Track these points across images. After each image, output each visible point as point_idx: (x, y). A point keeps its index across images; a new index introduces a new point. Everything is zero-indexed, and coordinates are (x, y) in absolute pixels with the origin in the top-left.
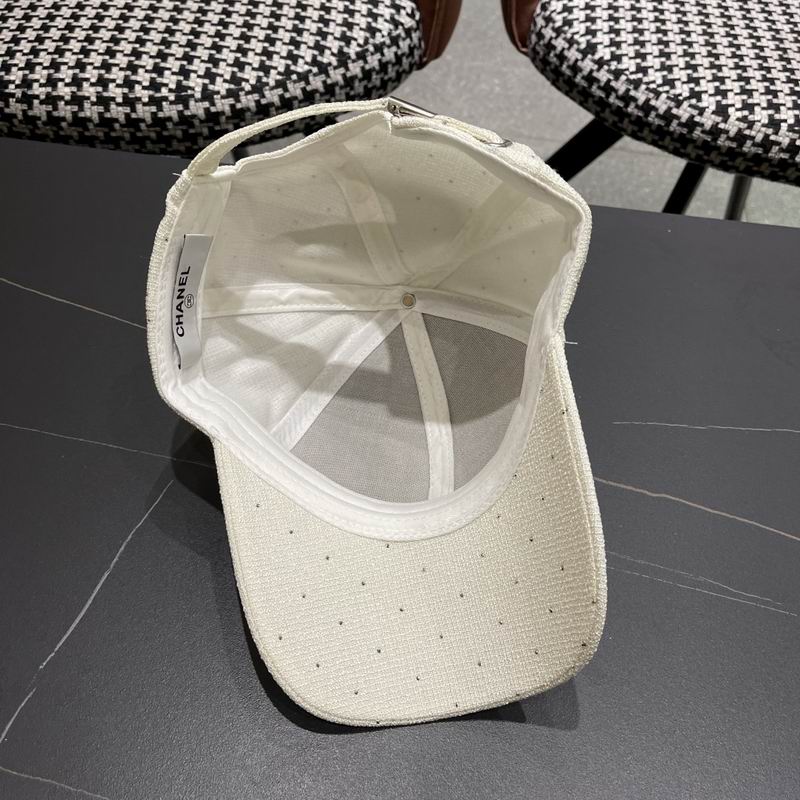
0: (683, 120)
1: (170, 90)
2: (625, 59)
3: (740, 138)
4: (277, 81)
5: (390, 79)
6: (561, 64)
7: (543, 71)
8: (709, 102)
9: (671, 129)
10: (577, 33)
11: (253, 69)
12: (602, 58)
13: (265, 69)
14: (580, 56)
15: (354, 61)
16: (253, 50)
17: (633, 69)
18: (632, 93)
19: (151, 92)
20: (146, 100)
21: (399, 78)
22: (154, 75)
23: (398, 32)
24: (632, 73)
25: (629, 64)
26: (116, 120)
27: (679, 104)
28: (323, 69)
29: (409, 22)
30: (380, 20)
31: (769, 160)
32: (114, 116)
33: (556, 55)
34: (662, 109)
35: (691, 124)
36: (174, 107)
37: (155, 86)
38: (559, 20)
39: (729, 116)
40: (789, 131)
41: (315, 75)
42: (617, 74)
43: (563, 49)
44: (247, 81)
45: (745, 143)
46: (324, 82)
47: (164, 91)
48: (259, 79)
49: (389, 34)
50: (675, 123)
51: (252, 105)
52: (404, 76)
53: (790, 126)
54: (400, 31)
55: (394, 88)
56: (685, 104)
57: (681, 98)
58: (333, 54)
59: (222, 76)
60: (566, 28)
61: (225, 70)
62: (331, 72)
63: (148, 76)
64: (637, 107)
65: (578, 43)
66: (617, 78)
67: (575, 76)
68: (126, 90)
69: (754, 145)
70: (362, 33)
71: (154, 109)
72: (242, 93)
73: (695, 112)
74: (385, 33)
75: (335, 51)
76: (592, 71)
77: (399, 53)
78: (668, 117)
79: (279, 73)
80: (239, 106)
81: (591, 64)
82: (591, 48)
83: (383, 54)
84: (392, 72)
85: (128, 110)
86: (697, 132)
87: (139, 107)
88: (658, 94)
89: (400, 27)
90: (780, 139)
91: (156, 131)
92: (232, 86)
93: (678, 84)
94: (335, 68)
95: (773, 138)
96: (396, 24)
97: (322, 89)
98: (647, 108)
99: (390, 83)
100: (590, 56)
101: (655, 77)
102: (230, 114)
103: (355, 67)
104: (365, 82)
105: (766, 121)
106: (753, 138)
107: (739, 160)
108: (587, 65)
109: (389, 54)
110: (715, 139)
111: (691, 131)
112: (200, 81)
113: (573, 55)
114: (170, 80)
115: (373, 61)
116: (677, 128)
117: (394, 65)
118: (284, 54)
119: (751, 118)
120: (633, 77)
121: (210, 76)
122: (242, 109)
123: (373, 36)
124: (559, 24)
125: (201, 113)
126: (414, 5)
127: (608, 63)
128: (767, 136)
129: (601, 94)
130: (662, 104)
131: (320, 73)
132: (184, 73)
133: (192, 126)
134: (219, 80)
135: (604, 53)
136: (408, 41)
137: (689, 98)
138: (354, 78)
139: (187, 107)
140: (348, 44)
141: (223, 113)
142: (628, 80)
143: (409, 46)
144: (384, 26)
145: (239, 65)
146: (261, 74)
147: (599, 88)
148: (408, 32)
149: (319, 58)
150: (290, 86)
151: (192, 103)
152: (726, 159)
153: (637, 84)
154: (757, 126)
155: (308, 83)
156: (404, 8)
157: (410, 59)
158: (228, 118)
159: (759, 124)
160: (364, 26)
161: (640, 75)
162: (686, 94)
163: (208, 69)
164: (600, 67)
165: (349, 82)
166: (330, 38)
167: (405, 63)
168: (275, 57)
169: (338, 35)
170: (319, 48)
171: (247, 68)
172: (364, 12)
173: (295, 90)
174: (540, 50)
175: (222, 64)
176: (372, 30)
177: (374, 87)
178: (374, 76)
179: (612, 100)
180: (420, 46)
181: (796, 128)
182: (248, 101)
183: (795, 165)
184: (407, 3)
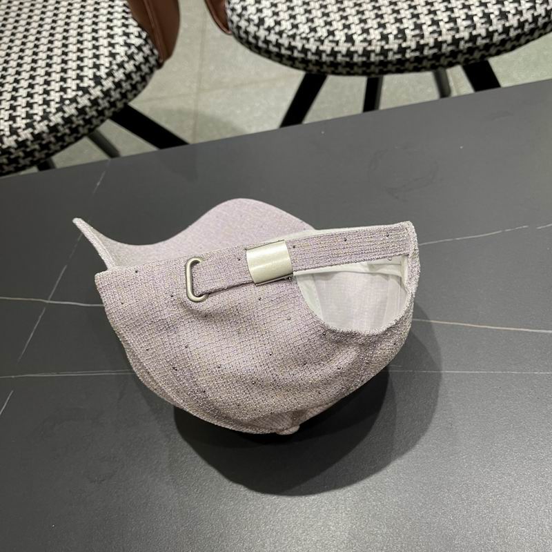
0: (328, 52)
2: (283, 23)
3: (366, 53)
4: (57, 109)
5: (137, 82)
6: (248, 36)
7: (242, 43)
8: (340, 36)
9: (324, 60)
10: (251, 14)
11: (40, 105)
12: (269, 27)
13: (46, 102)
14: (256, 29)
15: (106, 79)
16: (37, 93)
17: (290, 27)
18: (293, 44)
21: (144, 80)
23: (131, 51)
24: (290, 30)
25: (286, 25)
27: (322, 42)
28: (86, 91)
29: (138, 42)
30: (117, 46)
31: (390, 62)
33: (244, 32)
34: (314, 48)
35: (334, 53)
38: (239, 8)
39: (355, 41)
40: (395, 39)
41: (81, 96)
42: (280, 33)
43: (246, 27)
44: (36, 114)
45: (370, 56)
46: (89, 99)
48: (44, 110)
49: (126, 54)
50: (324, 55)
51: (45, 129)
52: (147, 77)
53: (395, 36)
54: (133, 49)
55: (144, 87)
56: (326, 42)
58: (90, 79)
59: (20, 116)
60: (244, 13)
61: (21, 112)
62: (92, 91)
64: (299, 52)
65: (253, 20)
66: (281, 37)
67: (258, 43)
69: (377, 55)
70: (107, 59)
72: (35, 124)
73: (334, 45)
74: (123, 54)
75: (91, 76)
76: (265, 37)
77: (137, 63)
78: (319, 53)
79: (57, 103)
80: (36, 132)
81: (264, 32)
82: (261, 21)
83: (124, 68)
84: (136, 78)
86: (339, 58)
88: (308, 39)
89: (133, 47)
90: (391, 46)
92: (28, 121)
93: (318, 29)
94: (94, 87)
95: (386, 47)
96: (128, 45)
97: (89, 104)
98: (305, 51)
99: (139, 85)
100: (261, 27)
101: (304, 28)
102: (33, 139)
103: (108, 83)
104: (119, 90)
105: (379, 37)
106: (373, 51)
107: (373, 68)
108: (262, 33)
109: (130, 67)
110: (352, 58)
111: (335, 58)
112: (7, 124)
113: (252, 29)
115: (119, 75)
116: (327, 58)
117: (136, 72)
118: (58, 89)
119: (369, 38)
120: (291, 33)
121: (13, 118)
122: (39, 133)
123: (115, 59)
124: (239, 11)
125: (13, 144)
126: (139, 29)
127: (273, 28)
128: (382, 47)
129: (275, 50)
130: (312, 46)
131: (84, 94)
133: (11, 153)
134: (18, 119)
135: (269, 22)
136: (141, 54)
137: (327, 37)
138: (109, 90)
140: (99, 69)
141: (27, 140)
142: (289, 36)
143: (144, 57)
144: (121, 50)
145: (30, 105)
146: (45, 107)
147: (274, 46)
148: (139, 48)
149: (81, 85)
150: (66, 109)
151: (5, 139)
152: (364, 69)
153: (293, 37)
154: (374, 42)
155: (78, 103)
156: (132, 33)
157: (148, 65)
159: (375, 40)
160: (107, 54)
161: (294, 31)
162: (325, 34)
163: (10, 114)
164: (270, 32)
165: (107, 93)
166: (86, 69)
167: (145, 68)
168: (52, 93)
169: (91, 65)
170: (80, 78)
171: (35, 106)
172: (106, 44)
173: (70, 110)
174: (235, 31)
175: (19, 108)
176: (113, 55)
177: (127, 91)
178: (124, 84)
179: (283, 51)
180: (153, 53)
181: (400, 36)
182: (41, 127)
183: (408, 60)
184: (134, 30)
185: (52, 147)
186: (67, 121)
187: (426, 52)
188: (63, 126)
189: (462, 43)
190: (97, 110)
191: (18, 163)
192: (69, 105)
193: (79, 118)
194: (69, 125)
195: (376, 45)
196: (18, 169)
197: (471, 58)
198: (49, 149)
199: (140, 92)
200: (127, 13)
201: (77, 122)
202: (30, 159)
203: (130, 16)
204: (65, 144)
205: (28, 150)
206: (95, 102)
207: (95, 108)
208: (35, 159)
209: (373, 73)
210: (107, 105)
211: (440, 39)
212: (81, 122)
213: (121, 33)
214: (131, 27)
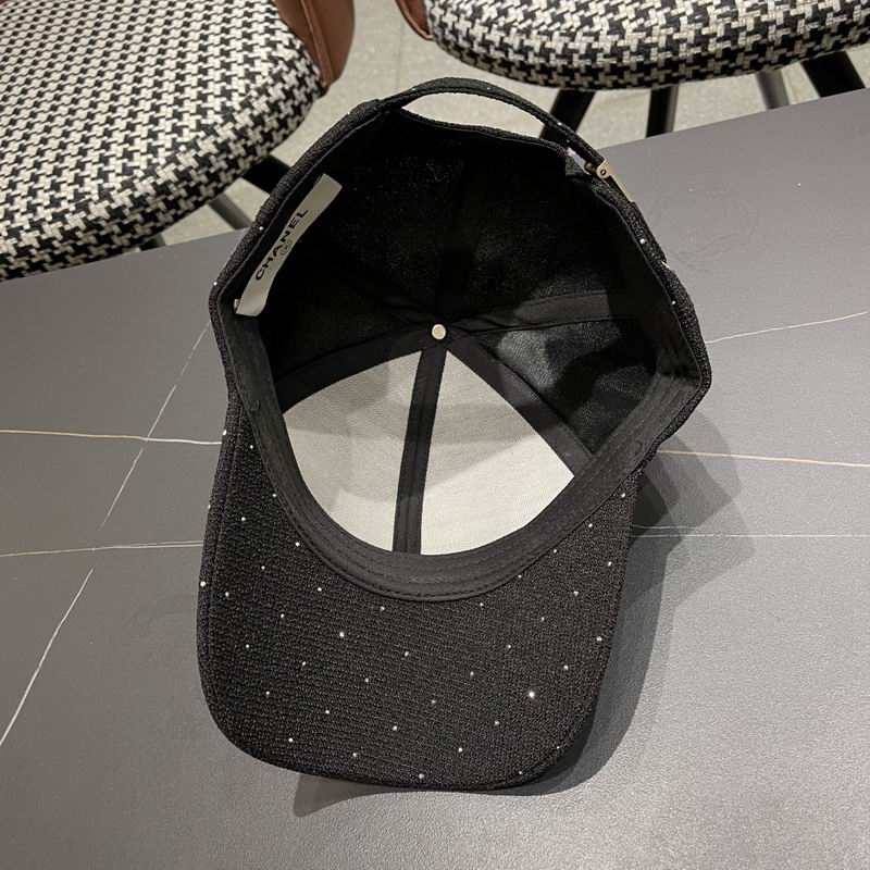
0: (583, 52)
1: (70, 202)
2: (511, 11)
3: (644, 49)
4: (167, 158)
5: (288, 116)
6: (457, 38)
7: (448, 51)
8: (601, 24)
9: (575, 65)
11: (142, 154)
12: (489, 18)
13: (152, 150)
14: (469, 24)
15: (239, 112)
16: (139, 136)
17: (521, 18)
18: (526, 43)
19: (53, 210)
20: (50, 218)
21: (297, 110)
22: (52, 193)
23: (278, 68)
24: (520, 23)
25: (516, 15)
26: (31, 246)
27: (573, 37)
28: (210, 130)
29: (288, 54)
30: (257, 62)
31: (683, 61)
32: (28, 243)
33: (451, 32)
34: (559, 48)
35: (591, 53)
36: (77, 216)
37: (55, 202)
39: (625, 31)
40: (689, 23)
41: (203, 139)
42: (507, 29)
43: (454, 23)
44: (138, 167)
45: (650, 52)
46: (215, 143)
47: (64, 204)
48: (149, 161)
49: (270, 73)
50: (575, 56)
51: (150, 189)
52: (303, 107)
53: (689, 18)
54: (282, 65)
55: (299, 124)
56: (579, 34)
57: (573, 30)
58: (217, 113)
59: (114, 171)
61: (115, 165)
62: (219, 131)
63: (47, 195)
64: (535, 55)
65: (464, 12)
66: (508, 34)
67: (472, 46)
68: (31, 216)
69: (660, 51)
70: (242, 82)
71: (60, 224)
72: (135, 181)
73: (591, 39)
74: (265, 74)
75: (218, 109)
76: (484, 35)
77: (287, 87)
78: (567, 54)
79: (167, 150)
80: (137, 194)
81: (482, 28)
82: (478, 12)
83: (268, 95)
84: (286, 109)
85: (37, 233)
86: (600, 60)
87: (46, 227)
88: (550, 34)
89: (281, 62)
90: (684, 35)
91: (69, 244)
93: (567, 16)
94: (222, 125)
95: (676, 37)
96: (275, 60)
97: (215, 150)
98: (545, 52)
99: (289, 120)
100: (478, 21)
102: (132, 205)
103: (242, 119)
104: (260, 128)
105: (664, 22)
106: (656, 45)
107: (654, 71)
108: (478, 31)
109: (276, 92)
110: (620, 60)
111: (594, 60)
112: (95, 183)
113: (463, 25)
114: (67, 192)
115: (260, 105)
116: (581, 61)
117: (285, 101)
118: (169, 129)
119: (647, 24)
120: (522, 27)
121: (103, 175)
122: (141, 196)
123: (254, 81)
125: (104, 214)
126: (291, 36)
127: (495, 21)
128: (669, 37)
129: (499, 55)
130: (557, 44)
131: (208, 135)
132: (79, 180)
133: (100, 228)
134: (111, 176)
135: (490, 12)
136: (293, 72)
137: (581, 27)
138: (244, 129)
139: (88, 212)
140: (229, 98)
141: (124, 206)
142: (518, 31)
143: (297, 77)
144: (263, 68)
145: (128, 155)
146: (150, 156)
147: (496, 49)
148: (291, 64)
149: (204, 122)
150: (180, 158)
151: (92, 206)
152: (641, 75)
153: (527, 32)
154: (656, 30)
155: (198, 149)
156: (280, 42)
157: (303, 89)
158: (131, 209)
159: (658, 27)
160: (242, 74)
161: (529, 22)
162: (578, 24)
163: (100, 169)
164: (490, 28)
165: (241, 134)
166: (210, 98)
167: (300, 95)
168: (161, 135)
169: (218, 93)
170: (202, 111)
171: (136, 155)
172: (241, 60)
173: (187, 160)
174: (438, 31)
175: (112, 160)
176: (251, 76)
177: (273, 129)
178: (267, 119)
179: (512, 57)
180: (312, 72)
181: (697, 17)
182: (144, 187)
183: (712, 56)
184: (283, 37)
185: (160, 216)
186: (183, 176)
187: (742, 41)
188: (176, 184)
189: (801, 23)
190: (227, 160)
191: (112, 243)
192: (184, 152)
193: (200, 172)
194: (185, 183)
195: (660, 35)
196: (112, 253)
197: (817, 48)
198: (156, 220)
199: (292, 132)
200: (273, 13)
201: (197, 179)
202: (128, 236)
203: (277, 16)
204: (180, 212)
205: (126, 222)
206: (223, 148)
207: (224, 156)
208: (136, 237)
209: (656, 81)
210: (242, 151)
211: (764, 18)
212: (204, 179)
213: (263, 43)
214: (278, 33)
